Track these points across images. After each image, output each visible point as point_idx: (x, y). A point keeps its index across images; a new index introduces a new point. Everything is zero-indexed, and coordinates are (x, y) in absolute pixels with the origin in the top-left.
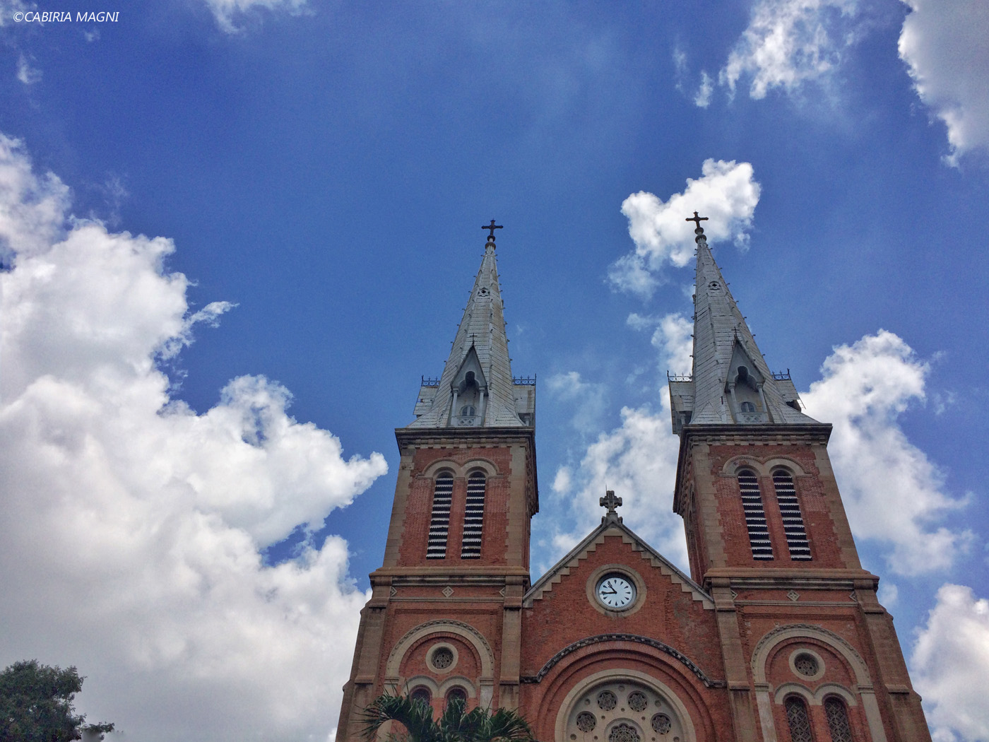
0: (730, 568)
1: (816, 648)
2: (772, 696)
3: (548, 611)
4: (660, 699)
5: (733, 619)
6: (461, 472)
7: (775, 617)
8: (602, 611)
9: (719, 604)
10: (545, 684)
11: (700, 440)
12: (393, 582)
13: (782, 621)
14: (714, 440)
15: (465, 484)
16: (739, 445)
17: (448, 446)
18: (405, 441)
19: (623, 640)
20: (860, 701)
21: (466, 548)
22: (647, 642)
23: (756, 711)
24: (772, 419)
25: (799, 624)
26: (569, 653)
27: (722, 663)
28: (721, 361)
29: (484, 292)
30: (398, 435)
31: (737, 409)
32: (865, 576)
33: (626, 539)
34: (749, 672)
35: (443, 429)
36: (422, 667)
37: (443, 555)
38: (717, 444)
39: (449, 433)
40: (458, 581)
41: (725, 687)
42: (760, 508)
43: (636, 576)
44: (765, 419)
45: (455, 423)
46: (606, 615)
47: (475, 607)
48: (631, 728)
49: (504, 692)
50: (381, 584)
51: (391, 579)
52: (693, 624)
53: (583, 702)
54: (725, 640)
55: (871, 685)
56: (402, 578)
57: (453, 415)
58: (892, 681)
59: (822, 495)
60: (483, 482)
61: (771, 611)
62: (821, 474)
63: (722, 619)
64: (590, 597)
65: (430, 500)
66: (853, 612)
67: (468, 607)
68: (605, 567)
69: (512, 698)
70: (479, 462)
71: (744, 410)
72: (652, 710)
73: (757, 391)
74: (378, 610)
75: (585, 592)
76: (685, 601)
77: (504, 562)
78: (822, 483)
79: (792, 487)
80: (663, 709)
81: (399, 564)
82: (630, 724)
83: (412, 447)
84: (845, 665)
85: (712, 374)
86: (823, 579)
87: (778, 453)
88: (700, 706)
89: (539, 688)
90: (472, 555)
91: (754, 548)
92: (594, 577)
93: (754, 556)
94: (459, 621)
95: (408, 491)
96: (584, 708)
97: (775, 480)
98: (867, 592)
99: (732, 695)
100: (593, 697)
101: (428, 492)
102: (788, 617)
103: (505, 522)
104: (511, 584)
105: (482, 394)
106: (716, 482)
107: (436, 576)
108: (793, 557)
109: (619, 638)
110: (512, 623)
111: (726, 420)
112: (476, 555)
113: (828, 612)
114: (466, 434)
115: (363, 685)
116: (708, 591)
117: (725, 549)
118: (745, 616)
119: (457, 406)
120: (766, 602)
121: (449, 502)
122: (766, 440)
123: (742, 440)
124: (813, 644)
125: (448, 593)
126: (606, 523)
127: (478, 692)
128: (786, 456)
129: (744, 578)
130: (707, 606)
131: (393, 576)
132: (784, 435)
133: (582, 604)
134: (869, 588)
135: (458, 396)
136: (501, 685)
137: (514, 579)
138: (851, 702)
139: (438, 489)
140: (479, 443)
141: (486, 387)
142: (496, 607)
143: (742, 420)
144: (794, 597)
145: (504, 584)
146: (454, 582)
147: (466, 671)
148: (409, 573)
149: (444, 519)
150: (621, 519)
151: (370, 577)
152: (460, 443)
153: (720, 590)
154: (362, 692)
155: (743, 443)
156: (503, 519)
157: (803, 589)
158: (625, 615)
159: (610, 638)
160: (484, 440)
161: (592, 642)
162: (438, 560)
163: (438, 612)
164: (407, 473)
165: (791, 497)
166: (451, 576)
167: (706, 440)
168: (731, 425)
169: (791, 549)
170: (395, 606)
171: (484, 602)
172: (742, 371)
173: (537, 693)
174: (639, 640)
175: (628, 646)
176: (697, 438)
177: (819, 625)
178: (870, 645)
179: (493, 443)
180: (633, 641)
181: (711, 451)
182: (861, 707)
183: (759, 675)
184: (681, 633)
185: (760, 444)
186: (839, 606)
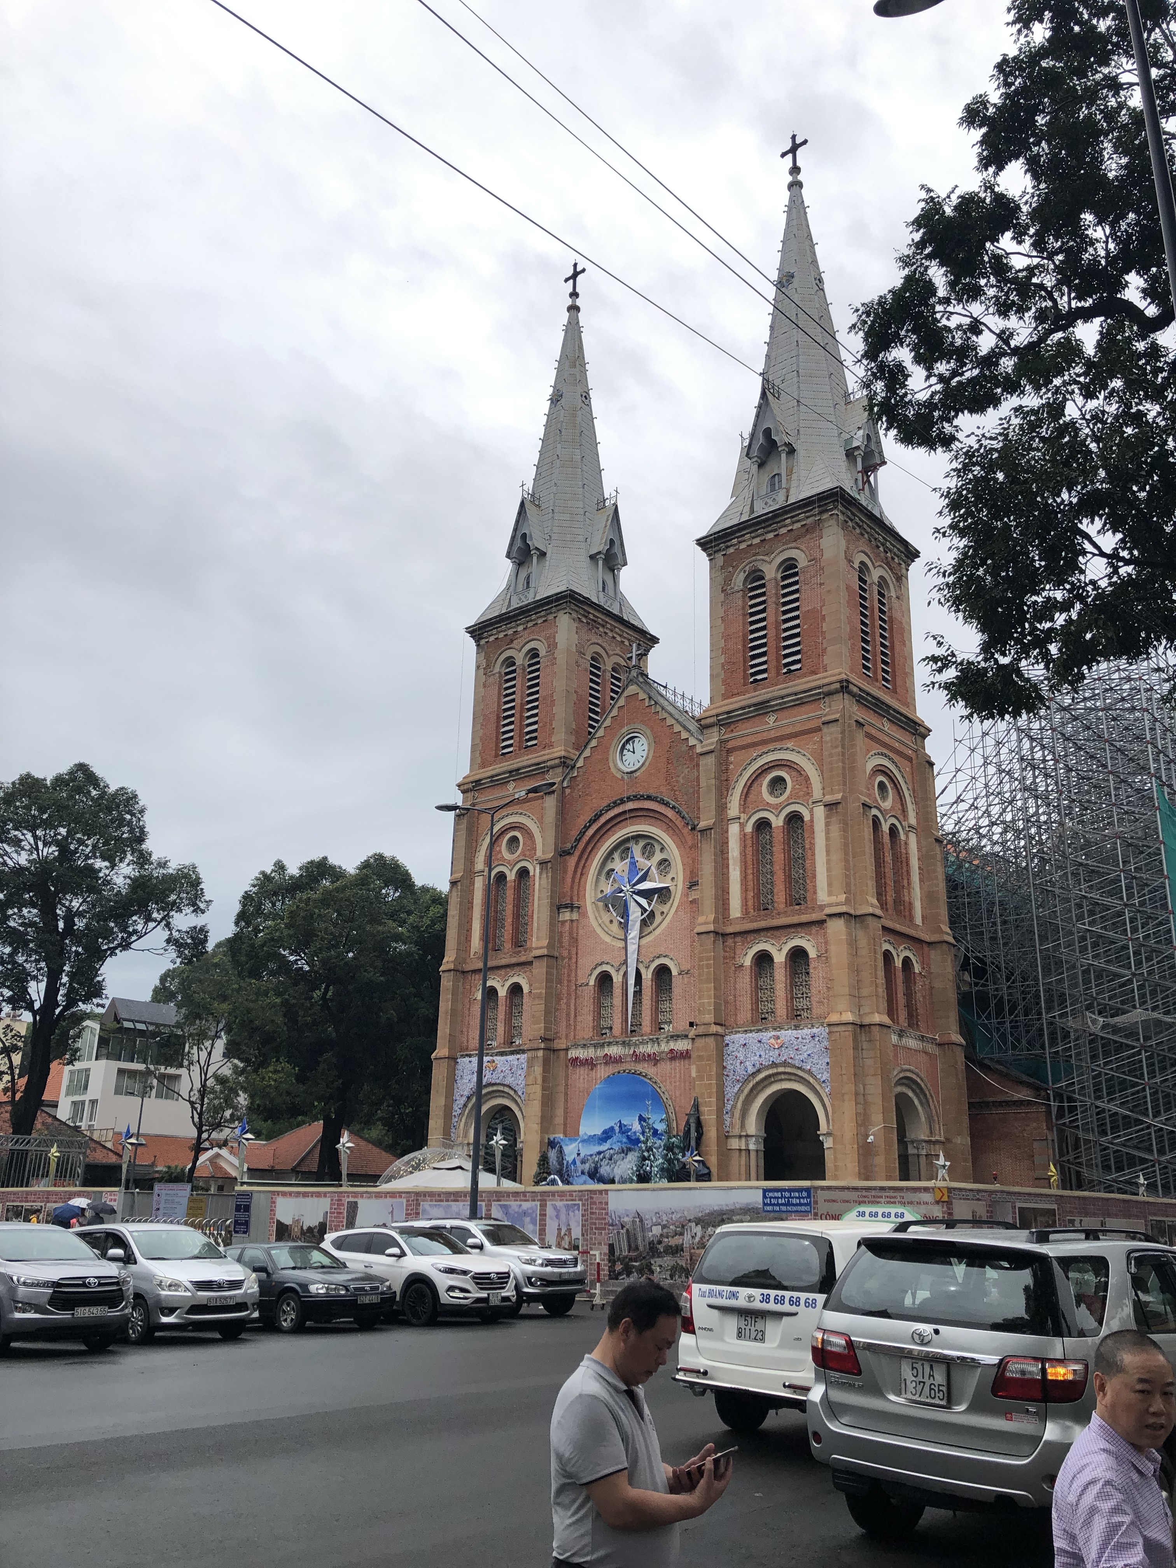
0: (725, 702)
1: (787, 769)
2: (742, 826)
3: (581, 786)
4: (662, 847)
5: (710, 760)
6: (521, 658)
7: (754, 745)
8: (619, 776)
9: (705, 745)
10: (577, 853)
11: (715, 552)
12: (473, 787)
13: (759, 748)
14: (728, 547)
15: (524, 670)
16: (751, 545)
17: (510, 632)
18: (478, 637)
19: (633, 801)
20: (812, 815)
21: (527, 737)
22: (649, 798)
23: (726, 843)
24: (788, 498)
25: (772, 748)
26: (592, 821)
27: (699, 806)
30: (471, 632)
31: (759, 491)
33: (642, 695)
34: (722, 808)
35: (505, 613)
36: (499, 856)
37: (510, 750)
38: (731, 550)
39: (508, 617)
42: (763, 619)
43: (647, 733)
44: (781, 500)
45: (514, 603)
46: (622, 779)
50: (466, 791)
51: (470, 786)
53: (608, 862)
54: (703, 784)
55: (821, 798)
56: (478, 782)
57: (513, 591)
58: (832, 791)
59: (821, 584)
60: (538, 663)
61: (749, 740)
63: (703, 761)
64: (611, 765)
65: (500, 695)
66: (820, 722)
68: (625, 730)
70: (533, 642)
72: (658, 856)
74: (462, 817)
75: (608, 760)
76: (684, 748)
77: (551, 745)
78: (823, 569)
79: (796, 583)
80: (664, 855)
81: (478, 767)
83: (483, 642)
84: (807, 779)
86: (796, 694)
87: (790, 542)
88: (685, 847)
89: (573, 858)
90: (530, 744)
91: (750, 671)
92: (616, 742)
93: (750, 680)
94: (520, 811)
96: (609, 866)
97: (784, 578)
98: (836, 696)
99: (699, 836)
100: (616, 855)
101: (498, 686)
102: (764, 742)
103: (551, 703)
104: (553, 767)
105: (534, 559)
106: (726, 601)
107: (504, 772)
108: (783, 671)
109: (629, 799)
110: (551, 804)
111: (746, 512)
112: (533, 743)
113: (798, 728)
114: (523, 613)
115: (454, 884)
117: (724, 681)
118: (729, 751)
120: (746, 731)
121: (514, 693)
122: (776, 530)
123: (752, 538)
124: (783, 765)
125: (511, 786)
126: (627, 682)
127: (534, 871)
128: (794, 544)
129: (729, 712)
130: (698, 749)
132: (792, 517)
133: (606, 772)
134: (837, 692)
135: (518, 566)
137: (553, 762)
138: (807, 818)
139: (505, 682)
140: (532, 620)
143: (760, 508)
144: (771, 719)
145: (548, 769)
146: (515, 775)
147: (527, 853)
148: (484, 775)
149: (510, 713)
151: (459, 784)
152: (518, 625)
153: (710, 730)
154: (455, 889)
155: (754, 542)
156: (550, 700)
157: (782, 708)
159: (622, 802)
160: (534, 617)
161: (609, 808)
162: (506, 756)
163: (507, 806)
164: (482, 671)
165: (793, 597)
166: (510, 772)
167: (720, 550)
168: (740, 524)
169: (784, 661)
172: (767, 434)
173: (572, 862)
174: (643, 798)
175: (634, 805)
176: (712, 550)
177: (790, 744)
179: (542, 616)
180: (640, 799)
181: (724, 562)
182: (812, 821)
183: (734, 809)
184: (677, 782)
185: (771, 536)
186: (809, 719)
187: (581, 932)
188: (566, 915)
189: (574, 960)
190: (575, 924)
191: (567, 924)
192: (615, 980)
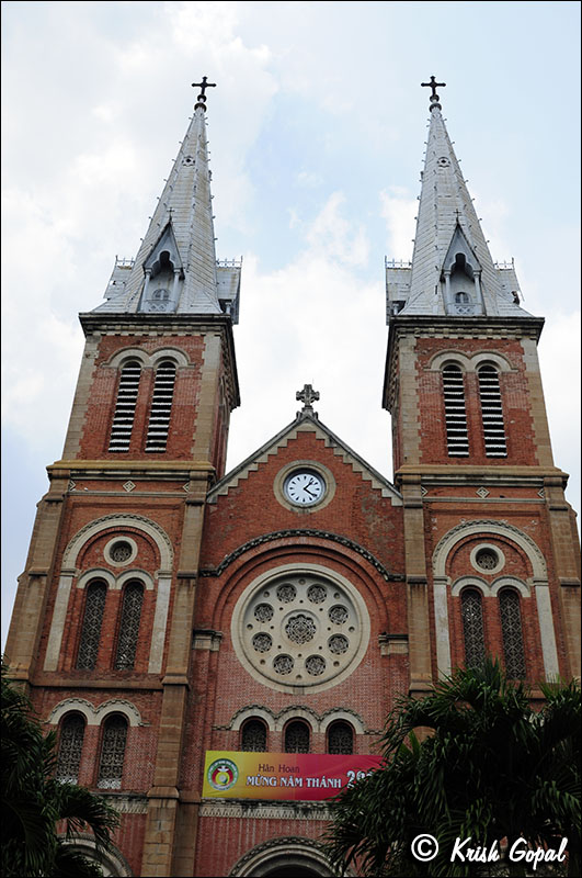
0: (424, 465)
1: (499, 543)
2: (449, 588)
3: (232, 507)
4: (339, 591)
5: (419, 515)
6: (149, 362)
7: (463, 513)
8: (288, 508)
9: (407, 500)
10: (225, 578)
11: (407, 332)
12: (72, 475)
13: (469, 517)
14: (422, 332)
15: (153, 375)
16: (448, 338)
17: (138, 334)
18: (89, 327)
19: (308, 535)
20: (534, 593)
21: (151, 441)
22: (331, 538)
23: (431, 602)
24: (485, 312)
25: (484, 520)
26: (250, 547)
27: (404, 558)
28: (440, 247)
29: (188, 161)
30: (81, 320)
31: (450, 298)
32: (556, 473)
33: (320, 435)
34: (429, 566)
35: (132, 314)
36: (99, 559)
37: (127, 449)
38: (425, 336)
39: (139, 319)
40: (141, 477)
41: (404, 580)
42: (462, 404)
43: (326, 473)
44: (477, 312)
45: (145, 309)
46: (292, 511)
47: (157, 501)
48: (309, 619)
49: (181, 584)
50: (58, 477)
51: (69, 472)
52: (379, 520)
53: (262, 595)
54: (409, 535)
55: (546, 578)
56: (82, 472)
57: (144, 299)
58: (566, 574)
59: (526, 391)
60: (173, 373)
61: (458, 507)
62: (528, 370)
63: (408, 514)
64: (276, 494)
65: (115, 390)
66: (539, 508)
67: (150, 501)
68: (295, 463)
69: (189, 590)
70: (169, 351)
71: (458, 301)
72: (331, 600)
73: (474, 281)
74: (54, 504)
75: (272, 487)
76: (375, 497)
77: (190, 457)
78: (527, 379)
79: (496, 383)
80: (341, 601)
81: (78, 456)
82: (307, 615)
83: (97, 333)
84: (524, 558)
85: (429, 262)
86: (514, 476)
87: (486, 347)
88: (378, 598)
89: (217, 581)
90: (157, 449)
91: (450, 445)
92: (283, 472)
93: (450, 453)
94: (139, 516)
95: (92, 381)
96: (263, 600)
97: (481, 376)
98: (555, 489)
99: (409, 587)
100: (273, 591)
101: (113, 381)
102: (475, 513)
103: (193, 415)
104: (195, 479)
105: (177, 277)
106: (419, 377)
107: (116, 470)
108: (488, 454)
109: (304, 533)
110: (194, 517)
111: (436, 311)
112: (162, 449)
113: (515, 508)
114: (157, 320)
115: (36, 576)
116: (398, 488)
117: (420, 446)
118: (432, 513)
119: (150, 290)
120: (455, 498)
121: (135, 393)
122: (476, 334)
123: (450, 333)
124: (496, 540)
125: (129, 487)
126: (301, 418)
127: (156, 585)
128: (494, 350)
129: (436, 475)
130: (396, 502)
131: (72, 470)
132: (494, 329)
133: (268, 500)
134: (557, 485)
135: (151, 278)
136: (178, 578)
137: (199, 474)
138: (526, 594)
139: (124, 380)
140: (171, 330)
141: (182, 269)
142: (179, 501)
143: (454, 311)
144: (483, 493)
145: (188, 479)
146: (137, 476)
147: (145, 564)
148: (89, 466)
149: (128, 412)
150: (317, 414)
151: (48, 469)
152: (150, 330)
153: (410, 487)
154: (36, 584)
155: (452, 337)
156: (191, 413)
157: (492, 486)
158: (313, 510)
159: (294, 534)
160: (175, 327)
161: (275, 537)
162: (121, 454)
163: (119, 506)
164: (91, 361)
165: (494, 394)
166: (132, 470)
167: (413, 332)
168: (442, 317)
169: (487, 446)
170: (73, 499)
171: (167, 496)
172: (460, 258)
173: (216, 586)
174: (322, 536)
175: (311, 542)
176: (404, 330)
177: (506, 521)
178: (549, 540)
179: (185, 330)
180: (317, 536)
181: (418, 344)
182: (533, 599)
183: (439, 569)
184: (367, 528)
185: (470, 337)
186: (526, 504)
187: (222, 666)
188: (206, 644)
189: (211, 697)
190: (215, 657)
191: (207, 655)
192: (271, 729)
